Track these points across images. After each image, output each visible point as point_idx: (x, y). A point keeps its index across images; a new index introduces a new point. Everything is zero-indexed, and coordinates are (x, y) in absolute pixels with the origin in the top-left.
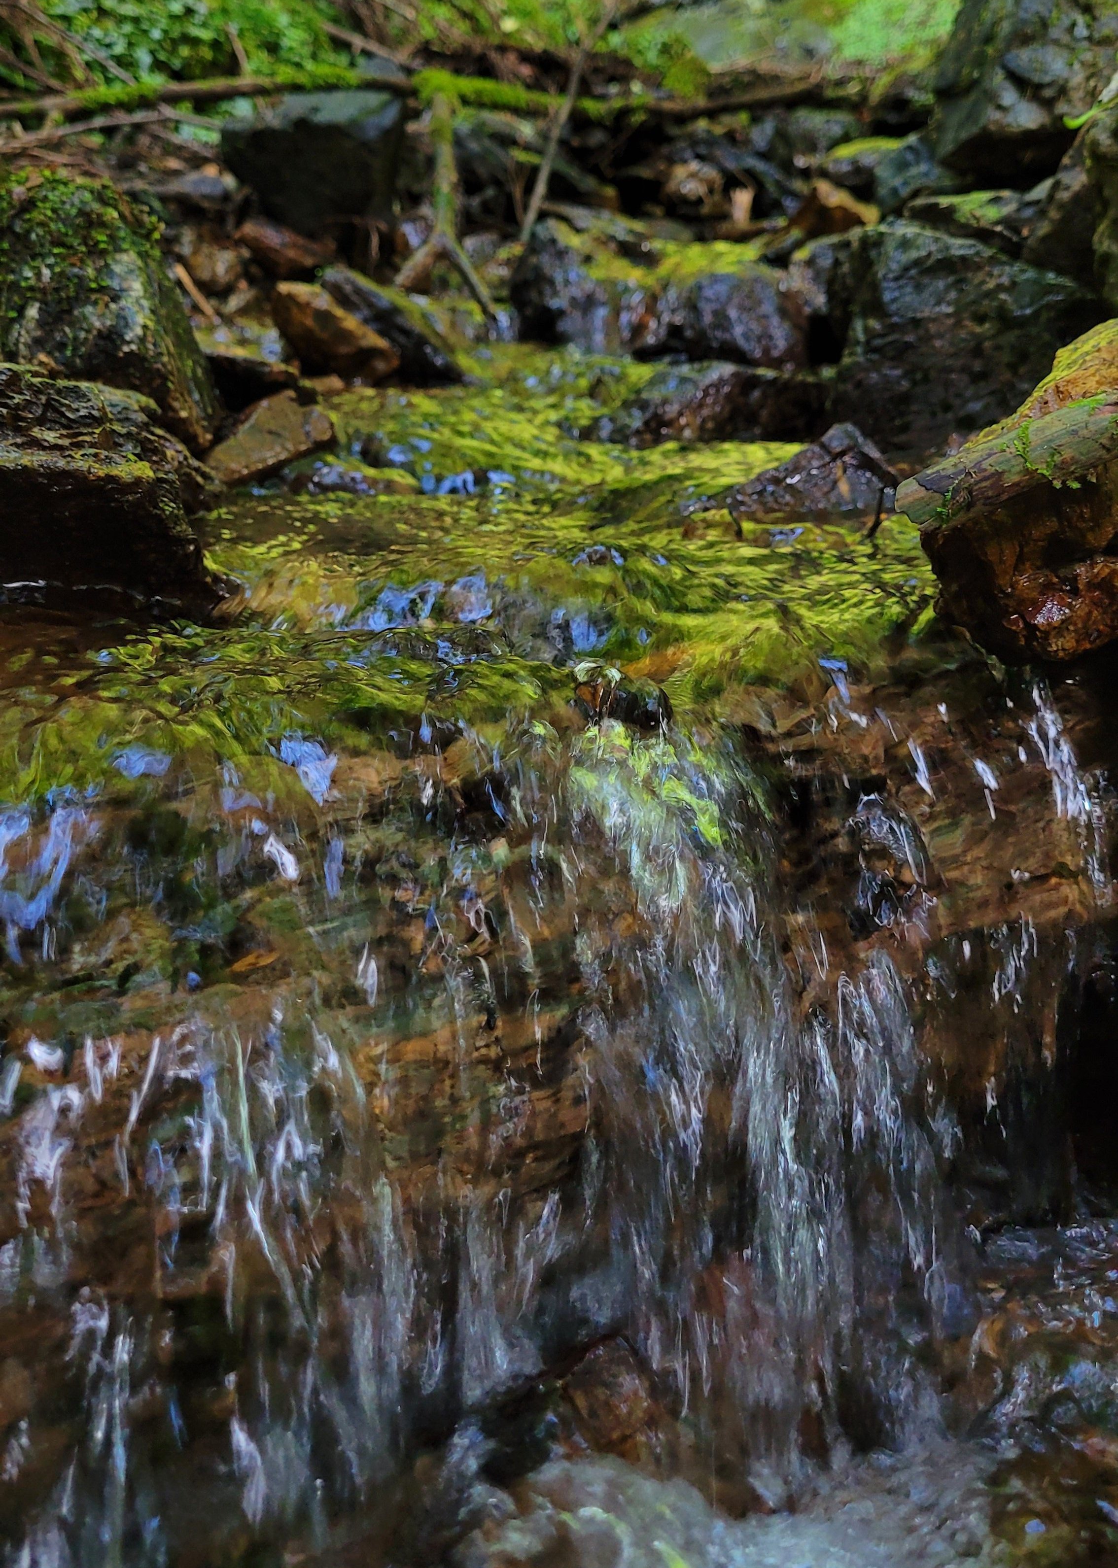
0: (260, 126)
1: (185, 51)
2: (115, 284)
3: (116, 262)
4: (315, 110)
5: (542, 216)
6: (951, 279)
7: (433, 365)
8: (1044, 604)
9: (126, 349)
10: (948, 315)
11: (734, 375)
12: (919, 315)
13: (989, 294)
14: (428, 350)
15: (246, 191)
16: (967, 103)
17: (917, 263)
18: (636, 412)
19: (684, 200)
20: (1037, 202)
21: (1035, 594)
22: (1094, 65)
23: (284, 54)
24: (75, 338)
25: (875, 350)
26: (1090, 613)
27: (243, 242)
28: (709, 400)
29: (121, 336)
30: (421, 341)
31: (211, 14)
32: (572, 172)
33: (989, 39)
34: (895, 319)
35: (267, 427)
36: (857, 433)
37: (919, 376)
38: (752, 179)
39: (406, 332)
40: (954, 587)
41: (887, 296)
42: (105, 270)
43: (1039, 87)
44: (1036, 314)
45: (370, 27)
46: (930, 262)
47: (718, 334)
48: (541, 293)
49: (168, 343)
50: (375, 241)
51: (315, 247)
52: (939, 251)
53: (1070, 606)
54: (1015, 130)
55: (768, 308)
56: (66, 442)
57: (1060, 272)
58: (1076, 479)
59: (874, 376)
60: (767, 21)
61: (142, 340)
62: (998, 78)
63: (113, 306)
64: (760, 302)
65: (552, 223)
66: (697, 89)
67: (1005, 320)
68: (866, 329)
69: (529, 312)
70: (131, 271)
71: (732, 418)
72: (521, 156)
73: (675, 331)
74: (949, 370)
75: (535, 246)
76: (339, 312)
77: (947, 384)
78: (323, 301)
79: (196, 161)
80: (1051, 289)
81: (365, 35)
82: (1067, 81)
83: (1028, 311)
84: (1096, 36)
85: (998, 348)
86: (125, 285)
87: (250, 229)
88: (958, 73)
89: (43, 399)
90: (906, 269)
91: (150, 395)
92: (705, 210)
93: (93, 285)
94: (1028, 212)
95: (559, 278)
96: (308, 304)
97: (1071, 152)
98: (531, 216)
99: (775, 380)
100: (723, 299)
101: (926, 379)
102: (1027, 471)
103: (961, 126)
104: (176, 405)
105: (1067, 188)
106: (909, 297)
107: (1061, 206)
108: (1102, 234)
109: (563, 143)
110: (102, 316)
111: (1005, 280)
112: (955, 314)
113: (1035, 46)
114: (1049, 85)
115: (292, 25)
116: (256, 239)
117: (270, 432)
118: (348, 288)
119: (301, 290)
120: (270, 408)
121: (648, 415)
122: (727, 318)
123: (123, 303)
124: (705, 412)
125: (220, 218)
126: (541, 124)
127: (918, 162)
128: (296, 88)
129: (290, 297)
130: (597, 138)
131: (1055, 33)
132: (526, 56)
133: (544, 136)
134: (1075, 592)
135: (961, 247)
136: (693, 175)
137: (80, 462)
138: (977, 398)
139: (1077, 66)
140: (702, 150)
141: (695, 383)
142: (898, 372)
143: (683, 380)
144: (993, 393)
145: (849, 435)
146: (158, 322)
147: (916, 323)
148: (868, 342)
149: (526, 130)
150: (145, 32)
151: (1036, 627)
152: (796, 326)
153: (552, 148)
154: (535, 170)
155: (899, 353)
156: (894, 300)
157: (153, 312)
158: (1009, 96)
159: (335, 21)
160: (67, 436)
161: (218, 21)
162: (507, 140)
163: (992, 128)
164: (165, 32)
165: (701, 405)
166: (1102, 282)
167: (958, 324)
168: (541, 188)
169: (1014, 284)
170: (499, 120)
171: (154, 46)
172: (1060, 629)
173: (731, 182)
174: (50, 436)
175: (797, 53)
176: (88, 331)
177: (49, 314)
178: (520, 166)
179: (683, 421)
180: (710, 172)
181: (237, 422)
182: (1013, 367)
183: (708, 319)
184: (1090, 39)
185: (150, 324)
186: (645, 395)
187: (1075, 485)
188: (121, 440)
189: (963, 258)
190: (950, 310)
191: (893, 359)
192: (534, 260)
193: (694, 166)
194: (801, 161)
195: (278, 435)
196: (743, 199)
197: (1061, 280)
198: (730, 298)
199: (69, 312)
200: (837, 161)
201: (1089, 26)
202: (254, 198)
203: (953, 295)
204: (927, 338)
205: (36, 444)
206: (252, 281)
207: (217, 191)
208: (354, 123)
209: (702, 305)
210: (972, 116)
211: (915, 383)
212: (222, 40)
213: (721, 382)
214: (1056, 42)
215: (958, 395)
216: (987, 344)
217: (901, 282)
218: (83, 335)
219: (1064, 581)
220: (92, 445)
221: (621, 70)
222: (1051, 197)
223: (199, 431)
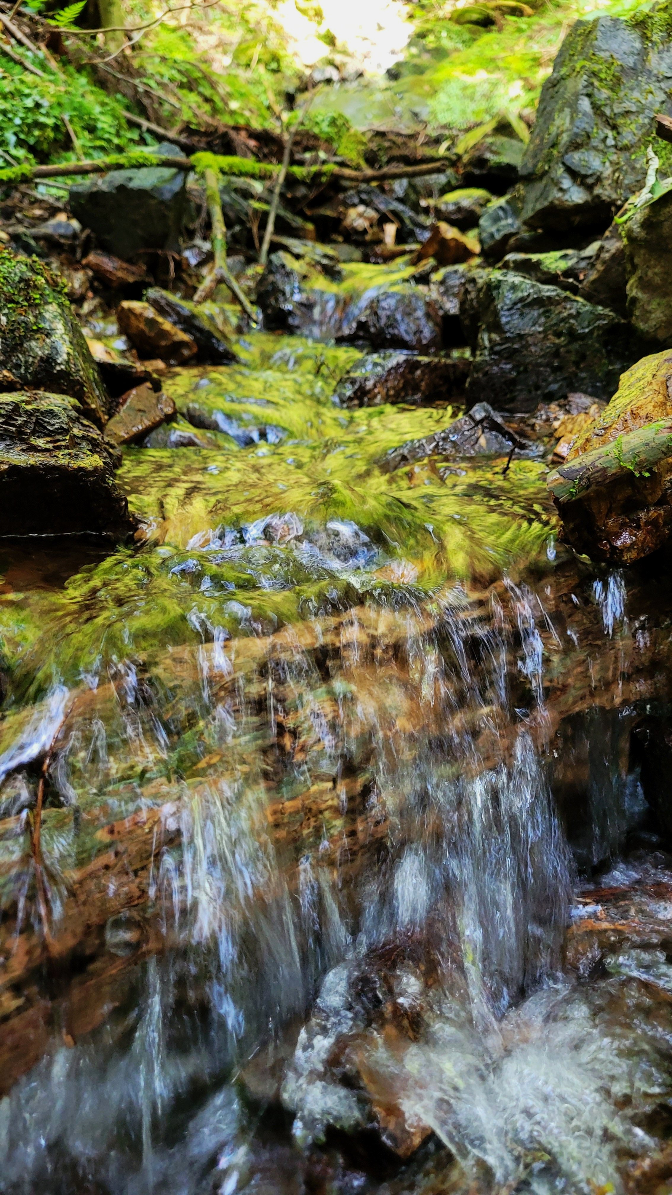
0: (95, 189)
1: (37, 133)
2: (47, 326)
3: (47, 311)
4: (130, 179)
5: (275, 247)
6: (542, 310)
7: (217, 350)
8: (621, 534)
9: (58, 368)
10: (540, 333)
11: (406, 361)
12: (522, 332)
13: (563, 320)
14: (214, 341)
15: (87, 231)
16: (540, 186)
17: (522, 300)
18: (348, 385)
19: (355, 231)
20: (590, 258)
21: (616, 530)
22: (618, 163)
23: (99, 133)
24: (26, 362)
25: (495, 353)
26: (645, 539)
27: (88, 266)
28: (391, 377)
29: (55, 361)
30: (209, 335)
31: (51, 107)
32: (288, 216)
33: (554, 145)
34: (508, 335)
35: (137, 407)
36: (490, 409)
37: (522, 369)
38: (397, 216)
39: (200, 330)
40: (571, 526)
41: (504, 320)
42: (39, 316)
43: (586, 176)
44: (591, 332)
45: (150, 112)
46: (529, 300)
47: (391, 330)
48: (277, 300)
49: (80, 362)
50: (172, 265)
51: (133, 268)
52: (535, 293)
53: (635, 535)
54: (571, 204)
55: (420, 313)
56: (50, 446)
57: (605, 306)
58: (648, 471)
59: (495, 369)
60: (389, 94)
61: (68, 362)
62: (560, 171)
63: (48, 340)
64: (415, 310)
65: (281, 254)
66: (358, 153)
67: (572, 335)
68: (490, 340)
69: (269, 311)
70: (55, 317)
71: (404, 388)
72: (256, 205)
73: (362, 326)
74: (540, 365)
75: (271, 269)
76: (160, 319)
77: (539, 374)
78: (150, 313)
79: (53, 211)
80: (600, 317)
81: (148, 119)
82: (601, 173)
83: (587, 330)
84: (620, 144)
85: (568, 352)
86: (53, 326)
87: (92, 258)
88: (535, 166)
89: (34, 419)
90: (515, 304)
91: (73, 396)
92: (368, 238)
93: (35, 328)
94: (583, 264)
95: (287, 289)
96: (141, 315)
97: (610, 229)
98: (265, 247)
99: (430, 363)
100: (393, 308)
101: (526, 370)
102: (622, 468)
103: (537, 200)
104: (89, 401)
105: (607, 251)
106: (516, 320)
107: (604, 262)
108: (632, 286)
109: (282, 195)
110: (42, 348)
111: (573, 311)
112: (544, 332)
113: (583, 150)
114: (591, 175)
115: (102, 113)
116: (97, 264)
117: (140, 410)
118: (163, 302)
119: (136, 305)
120: (137, 395)
121: (356, 387)
122: (396, 320)
123: (53, 338)
124: (389, 384)
125: (72, 249)
126: (268, 183)
127: (506, 218)
128: (119, 167)
129: (130, 310)
130: (301, 191)
131: (595, 142)
132: (253, 135)
133: (271, 191)
134: (638, 527)
135: (548, 290)
136: (361, 215)
137: (62, 459)
138: (555, 381)
139: (608, 164)
140: (364, 196)
141: (383, 367)
142: (509, 366)
143: (375, 365)
144: (564, 379)
145: (486, 411)
146: (74, 350)
147: (521, 337)
148: (491, 348)
149: (258, 187)
150: (10, 120)
151: (616, 548)
152: (436, 324)
153: (276, 199)
154: (266, 214)
155: (510, 355)
156: (508, 323)
157: (71, 343)
158: (566, 183)
159: (128, 108)
160: (50, 442)
161: (56, 112)
162: (247, 194)
163: (557, 202)
164: (22, 119)
165: (386, 381)
166: (631, 315)
167: (545, 338)
168: (270, 227)
169: (579, 314)
170: (241, 182)
171: (17, 129)
172: (629, 549)
173: (383, 219)
174: (40, 442)
175: (407, 116)
176: (34, 358)
177: (8, 345)
178: (256, 211)
179: (376, 391)
180: (371, 213)
181: (118, 404)
182: (577, 364)
183: (383, 321)
184: (615, 146)
185: (71, 351)
186: (352, 375)
187: (647, 475)
188: (79, 441)
189: (549, 298)
190: (541, 329)
191: (506, 358)
192: (271, 278)
193: (361, 208)
194: (423, 203)
195: (144, 411)
196: (391, 230)
197: (607, 311)
198: (396, 309)
199: (21, 345)
200: (446, 203)
201: (615, 138)
202: (92, 235)
203: (543, 320)
204: (527, 346)
205: (34, 449)
206: (96, 292)
207: (70, 232)
208: (155, 189)
209: (380, 312)
210: (544, 194)
211: (519, 373)
212: (59, 123)
213: (398, 365)
214: (595, 148)
215: (545, 380)
216: (562, 350)
217: (512, 312)
218: (31, 359)
219: (632, 521)
220: (66, 447)
221: (311, 142)
222: (598, 256)
223: (101, 414)
